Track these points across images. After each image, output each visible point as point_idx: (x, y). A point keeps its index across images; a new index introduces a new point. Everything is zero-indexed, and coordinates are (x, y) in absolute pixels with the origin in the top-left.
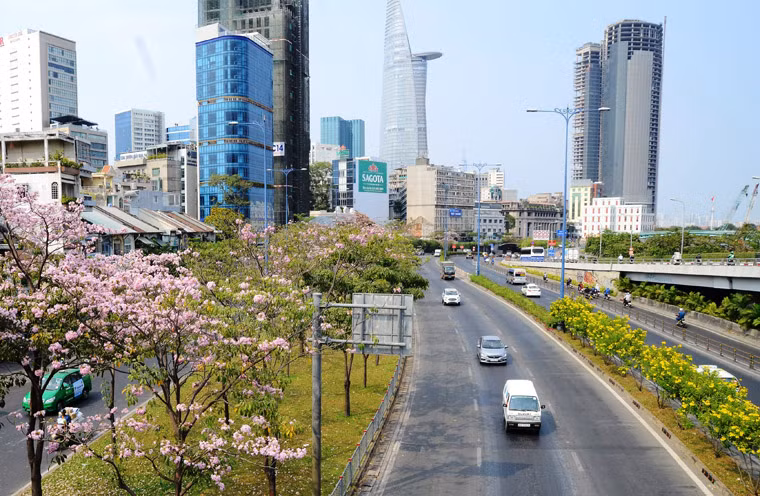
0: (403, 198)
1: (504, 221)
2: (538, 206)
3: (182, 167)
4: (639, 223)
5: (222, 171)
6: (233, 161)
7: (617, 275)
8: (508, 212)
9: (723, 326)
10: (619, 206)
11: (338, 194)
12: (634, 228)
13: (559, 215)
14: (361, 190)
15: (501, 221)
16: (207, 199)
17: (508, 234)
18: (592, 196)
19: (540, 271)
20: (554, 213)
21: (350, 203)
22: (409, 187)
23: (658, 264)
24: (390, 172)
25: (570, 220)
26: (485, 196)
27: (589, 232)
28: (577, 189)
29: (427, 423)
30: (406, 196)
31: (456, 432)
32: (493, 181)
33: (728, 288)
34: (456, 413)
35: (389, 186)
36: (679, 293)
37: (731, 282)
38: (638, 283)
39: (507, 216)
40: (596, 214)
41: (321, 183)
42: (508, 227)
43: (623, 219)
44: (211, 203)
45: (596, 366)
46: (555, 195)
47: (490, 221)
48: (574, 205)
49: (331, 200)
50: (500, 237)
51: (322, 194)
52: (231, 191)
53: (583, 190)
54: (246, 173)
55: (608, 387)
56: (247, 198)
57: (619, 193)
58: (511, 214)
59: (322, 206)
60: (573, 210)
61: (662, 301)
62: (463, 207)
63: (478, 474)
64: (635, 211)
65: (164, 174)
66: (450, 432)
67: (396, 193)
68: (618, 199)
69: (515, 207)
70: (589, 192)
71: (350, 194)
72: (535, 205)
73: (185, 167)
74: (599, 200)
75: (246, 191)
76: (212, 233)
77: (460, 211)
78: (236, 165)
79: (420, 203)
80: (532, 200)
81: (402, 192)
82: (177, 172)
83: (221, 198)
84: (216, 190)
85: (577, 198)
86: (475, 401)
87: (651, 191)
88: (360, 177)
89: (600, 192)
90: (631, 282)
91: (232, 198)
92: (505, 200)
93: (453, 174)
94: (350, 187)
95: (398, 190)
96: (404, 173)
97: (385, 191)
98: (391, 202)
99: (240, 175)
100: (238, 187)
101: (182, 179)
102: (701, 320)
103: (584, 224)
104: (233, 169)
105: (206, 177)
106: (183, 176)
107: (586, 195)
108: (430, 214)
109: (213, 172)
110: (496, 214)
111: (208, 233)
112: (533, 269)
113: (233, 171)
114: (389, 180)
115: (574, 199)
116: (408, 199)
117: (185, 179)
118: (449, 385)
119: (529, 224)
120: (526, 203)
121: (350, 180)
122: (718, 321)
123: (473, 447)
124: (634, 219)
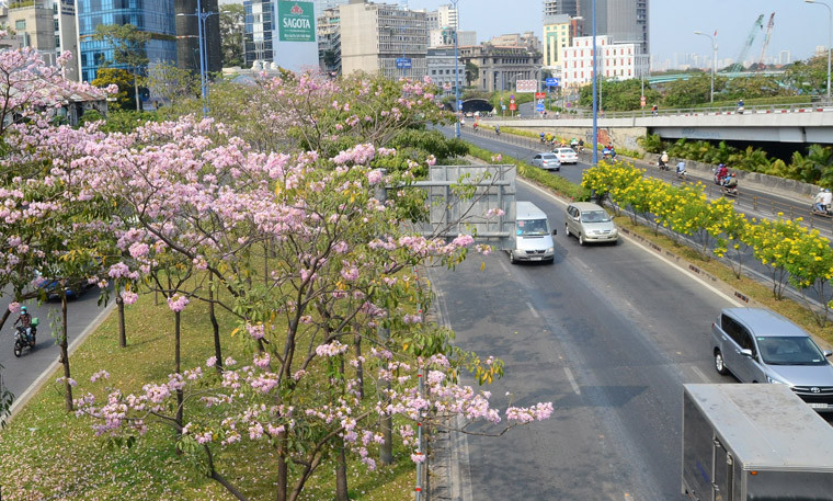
0: (336, 47)
1: (464, 71)
2: (505, 50)
3: (56, 17)
4: (632, 67)
5: (108, 20)
6: (123, 7)
7: (644, 132)
8: (468, 59)
9: (798, 189)
10: (606, 46)
11: (253, 45)
12: (626, 73)
13: (531, 61)
14: (282, 38)
15: (460, 71)
16: (90, 57)
17: (469, 87)
18: (572, 35)
19: (533, 131)
20: (527, 59)
21: (269, 56)
22: (342, 32)
23: (701, 115)
24: (318, 14)
25: (545, 67)
26: (436, 40)
27: (571, 80)
28: (552, 27)
29: (479, 338)
30: (340, 44)
31: (524, 348)
32: (445, 20)
33: (801, 141)
34: (511, 322)
35: (318, 32)
36: (732, 151)
37: (804, 133)
38: (674, 141)
39: (469, 65)
40: (579, 57)
41: (231, 31)
42: (469, 79)
43: (611, 62)
44: (96, 63)
45: (664, 250)
46: (525, 36)
47: (448, 72)
48: (549, 48)
49: (246, 54)
50: (460, 91)
51: (233, 47)
52: (124, 46)
53: (559, 27)
54: (141, 21)
55: (692, 275)
56: (143, 54)
57: (603, 31)
58: (473, 61)
59: (234, 61)
60: (549, 54)
61: (709, 161)
62: (414, 56)
63: (582, 405)
64: (626, 51)
65: (31, 26)
66: (516, 348)
67: (326, 40)
68: (604, 37)
69: (478, 52)
70: (567, 30)
71: (268, 45)
72: (502, 49)
73: (58, 17)
74: (581, 40)
75: (143, 45)
76: (104, 101)
77: (410, 61)
78: (127, 11)
79: (358, 52)
80: (497, 43)
81: (335, 40)
82: (48, 23)
83: (110, 55)
84: (103, 45)
85: (552, 39)
86: (529, 304)
87: (641, 26)
88: (281, 23)
89: (578, 30)
90: (663, 139)
91: (126, 54)
92: (462, 43)
93: (399, 12)
94: (268, 35)
95: (328, 36)
96: (335, 15)
97: (312, 39)
98: (321, 53)
99: (134, 24)
100: (133, 41)
101: (56, 33)
102: (767, 184)
103: (563, 70)
104: (124, 16)
105: (88, 28)
106: (57, 29)
107: (563, 34)
108: (372, 66)
109: (97, 22)
110: (453, 62)
111: (98, 102)
112: (522, 130)
113: (124, 20)
114: (317, 24)
115: (548, 39)
116: (342, 48)
117: (60, 33)
118: (485, 285)
119: (495, 74)
120: (491, 47)
121: (268, 27)
122: (791, 184)
123: (557, 367)
124: (626, 62)
